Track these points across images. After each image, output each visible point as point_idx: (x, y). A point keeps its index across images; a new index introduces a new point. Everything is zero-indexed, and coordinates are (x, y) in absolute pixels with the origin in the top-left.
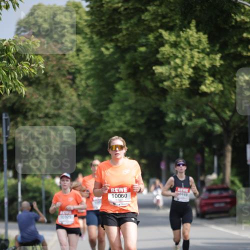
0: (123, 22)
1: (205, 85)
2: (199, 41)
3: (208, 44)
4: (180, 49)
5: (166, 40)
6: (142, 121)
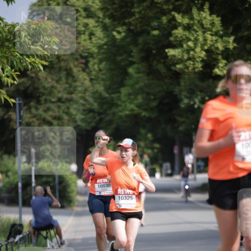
0: (136, 5)
1: (218, 68)
2: (213, 24)
3: (221, 26)
4: (193, 32)
5: (179, 23)
6: (154, 104)
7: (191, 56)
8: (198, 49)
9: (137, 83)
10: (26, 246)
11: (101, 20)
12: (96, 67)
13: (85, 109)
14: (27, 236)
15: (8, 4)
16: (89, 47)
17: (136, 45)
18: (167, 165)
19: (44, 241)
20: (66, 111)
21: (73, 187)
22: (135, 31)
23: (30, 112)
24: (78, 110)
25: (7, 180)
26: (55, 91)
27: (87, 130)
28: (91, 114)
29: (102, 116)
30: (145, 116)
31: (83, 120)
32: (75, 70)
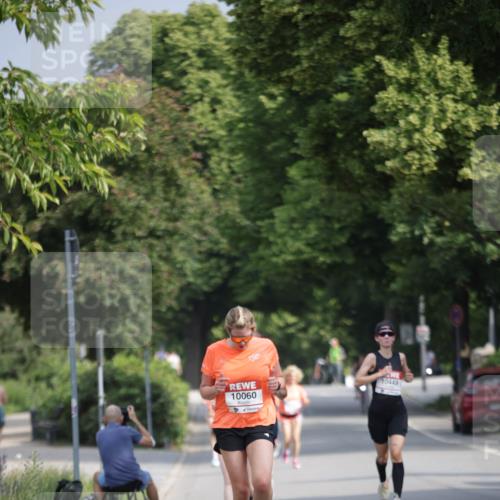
0: (301, 43)
1: (470, 166)
2: (456, 79)
3: (473, 83)
4: (417, 95)
5: (390, 77)
6: (342, 239)
7: (415, 142)
8: (429, 129)
9: (307, 198)
11: (232, 73)
12: (224, 165)
13: (202, 250)
16: (211, 128)
20: (164, 254)
21: (180, 406)
22: (301, 94)
24: (190, 252)
25: (49, 393)
26: (144, 216)
28: (213, 261)
29: (238, 264)
30: (324, 263)
32: (182, 173)
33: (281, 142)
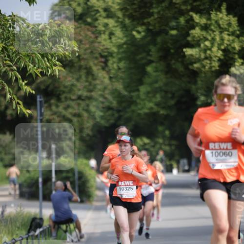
0: (154, 6)
2: (229, 24)
3: (237, 26)
4: (210, 32)
5: (197, 23)
6: (172, 102)
7: (208, 55)
8: (215, 49)
9: (156, 82)
10: (46, 239)
11: (120, 20)
12: (115, 66)
13: (104, 106)
14: (47, 230)
15: (30, 5)
16: (109, 47)
17: (155, 44)
18: (184, 162)
19: (64, 234)
20: (86, 108)
21: (92, 182)
22: (154, 30)
23: (51, 110)
24: (97, 107)
25: (27, 175)
26: (75, 89)
27: (106, 127)
28: (110, 112)
29: (121, 114)
30: (163, 114)
31: (102, 117)
32: (95, 69)
33: (144, 55)
